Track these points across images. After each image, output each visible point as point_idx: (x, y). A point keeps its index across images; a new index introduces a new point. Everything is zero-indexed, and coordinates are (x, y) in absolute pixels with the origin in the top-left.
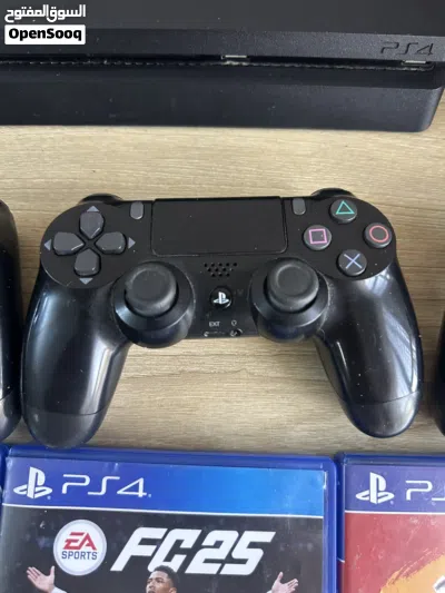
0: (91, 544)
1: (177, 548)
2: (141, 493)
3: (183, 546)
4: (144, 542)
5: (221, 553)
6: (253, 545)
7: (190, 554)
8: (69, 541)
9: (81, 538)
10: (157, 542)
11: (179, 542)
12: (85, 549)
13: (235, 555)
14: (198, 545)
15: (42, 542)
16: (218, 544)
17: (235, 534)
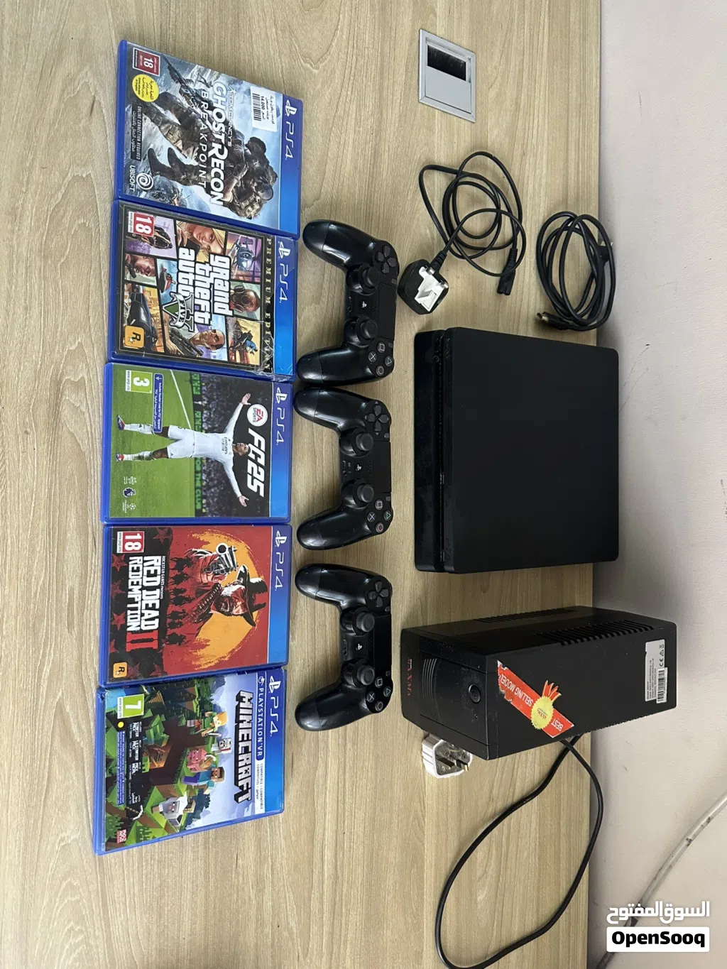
0: (259, 420)
1: (257, 456)
2: (278, 441)
3: (258, 458)
4: (260, 442)
5: (255, 474)
6: (258, 487)
7: (255, 461)
8: (260, 411)
9: (261, 415)
10: (259, 447)
11: (260, 457)
12: (257, 417)
13: (255, 480)
14: (258, 465)
15: (260, 399)
16: (259, 473)
17: (263, 480)
